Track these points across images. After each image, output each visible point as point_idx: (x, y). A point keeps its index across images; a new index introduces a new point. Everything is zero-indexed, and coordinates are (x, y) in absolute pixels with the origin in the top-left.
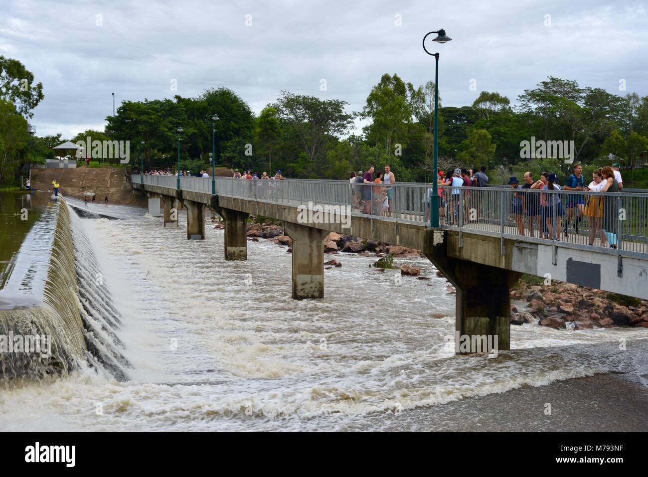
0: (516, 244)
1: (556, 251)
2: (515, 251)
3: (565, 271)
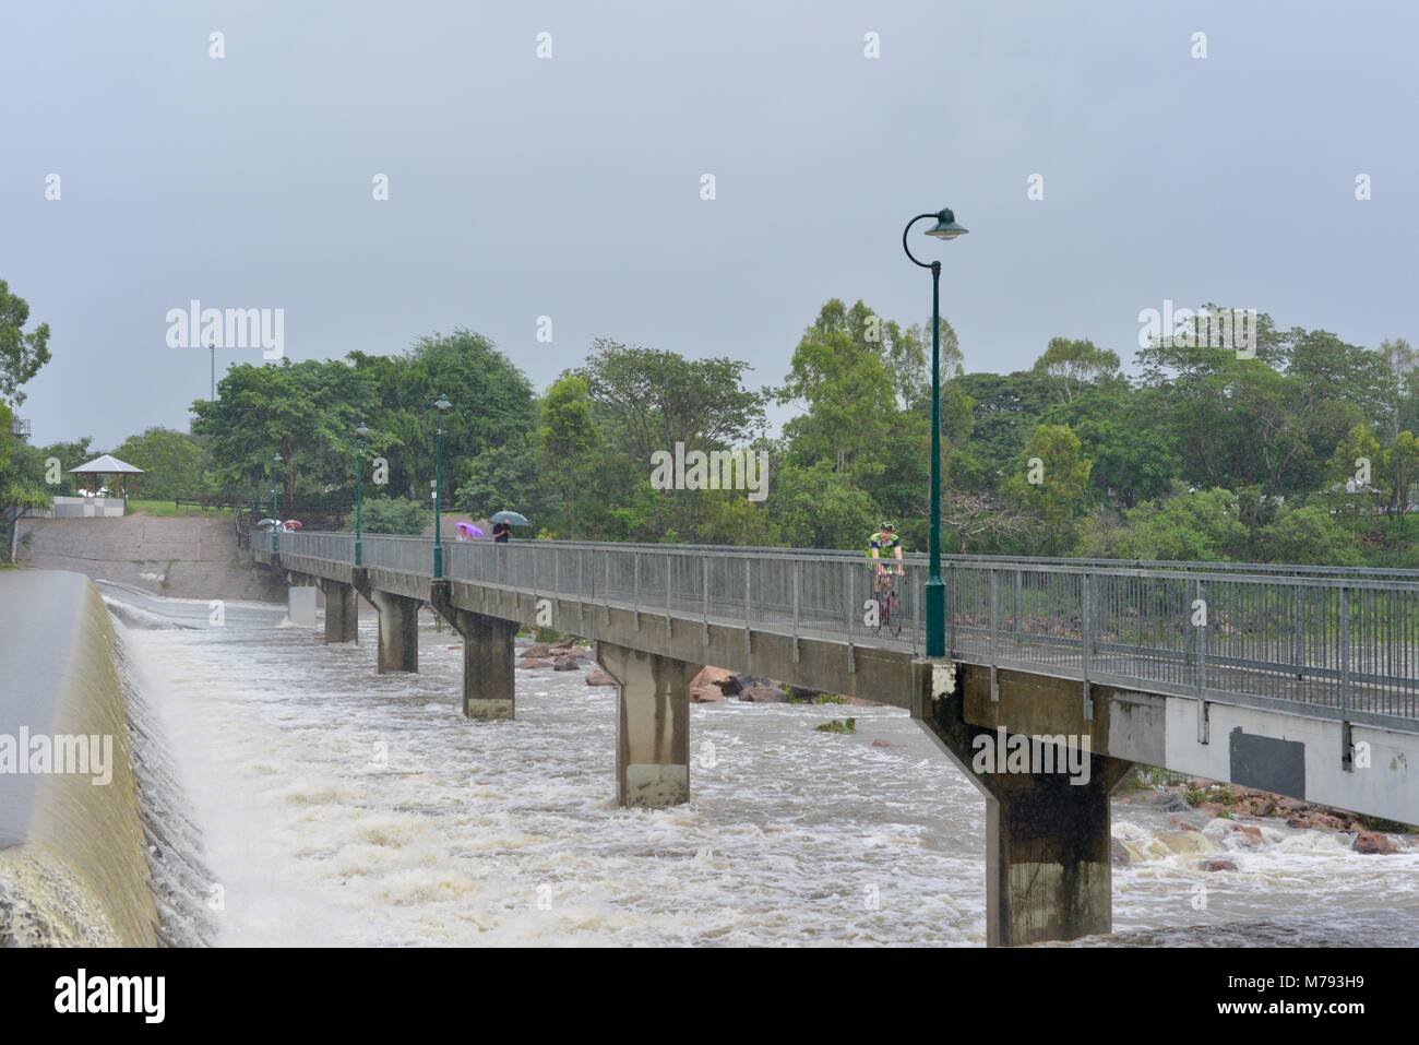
0: (1117, 696)
1: (1206, 711)
2: (1116, 712)
3: (1227, 757)
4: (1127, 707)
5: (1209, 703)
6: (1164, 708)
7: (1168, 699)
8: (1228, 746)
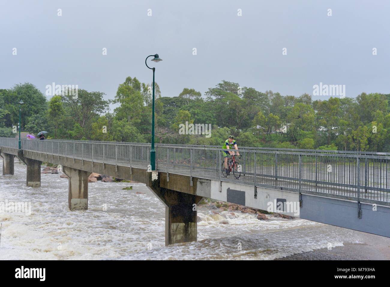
0: (199, 180)
1: (221, 184)
2: (198, 183)
3: (226, 195)
4: (201, 183)
5: (222, 182)
6: (211, 183)
7: (212, 181)
8: (226, 192)
